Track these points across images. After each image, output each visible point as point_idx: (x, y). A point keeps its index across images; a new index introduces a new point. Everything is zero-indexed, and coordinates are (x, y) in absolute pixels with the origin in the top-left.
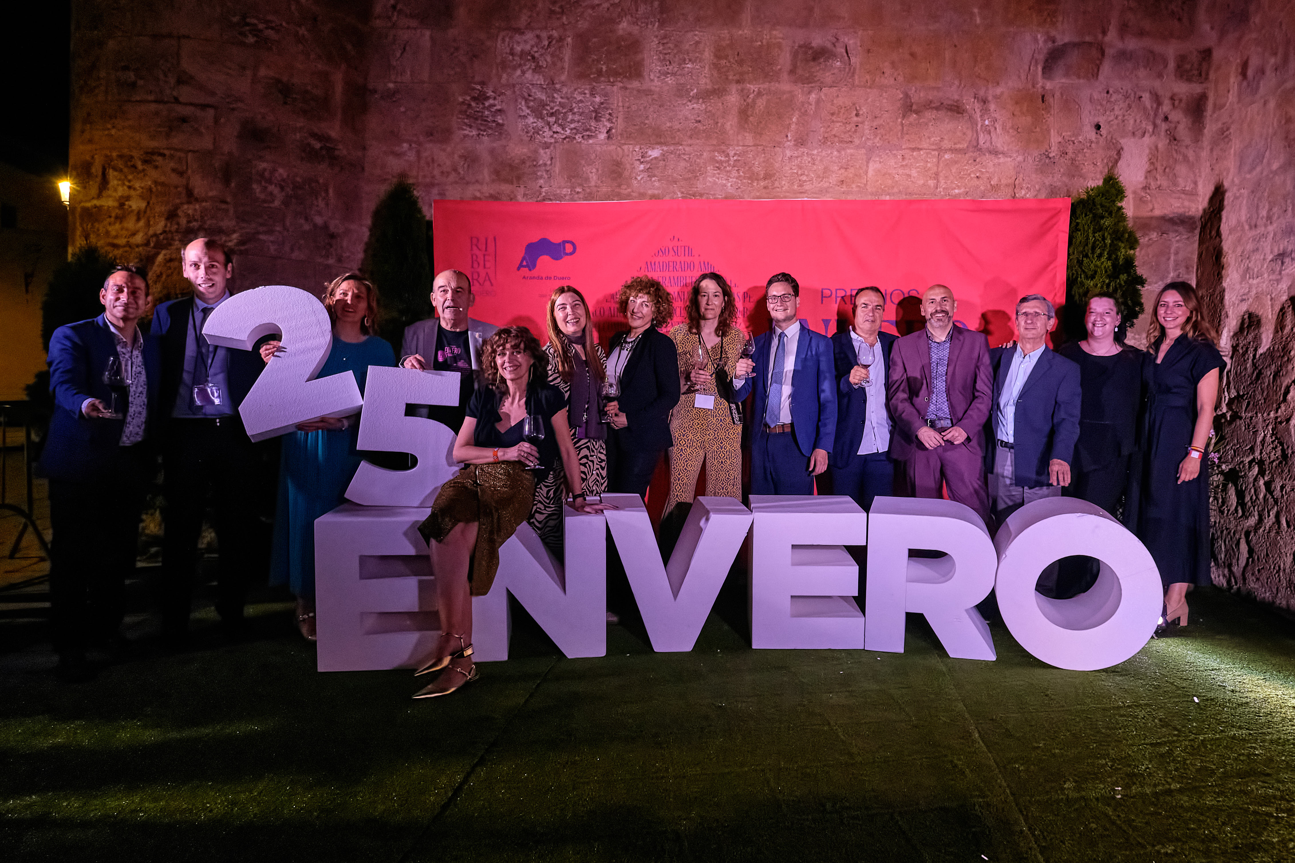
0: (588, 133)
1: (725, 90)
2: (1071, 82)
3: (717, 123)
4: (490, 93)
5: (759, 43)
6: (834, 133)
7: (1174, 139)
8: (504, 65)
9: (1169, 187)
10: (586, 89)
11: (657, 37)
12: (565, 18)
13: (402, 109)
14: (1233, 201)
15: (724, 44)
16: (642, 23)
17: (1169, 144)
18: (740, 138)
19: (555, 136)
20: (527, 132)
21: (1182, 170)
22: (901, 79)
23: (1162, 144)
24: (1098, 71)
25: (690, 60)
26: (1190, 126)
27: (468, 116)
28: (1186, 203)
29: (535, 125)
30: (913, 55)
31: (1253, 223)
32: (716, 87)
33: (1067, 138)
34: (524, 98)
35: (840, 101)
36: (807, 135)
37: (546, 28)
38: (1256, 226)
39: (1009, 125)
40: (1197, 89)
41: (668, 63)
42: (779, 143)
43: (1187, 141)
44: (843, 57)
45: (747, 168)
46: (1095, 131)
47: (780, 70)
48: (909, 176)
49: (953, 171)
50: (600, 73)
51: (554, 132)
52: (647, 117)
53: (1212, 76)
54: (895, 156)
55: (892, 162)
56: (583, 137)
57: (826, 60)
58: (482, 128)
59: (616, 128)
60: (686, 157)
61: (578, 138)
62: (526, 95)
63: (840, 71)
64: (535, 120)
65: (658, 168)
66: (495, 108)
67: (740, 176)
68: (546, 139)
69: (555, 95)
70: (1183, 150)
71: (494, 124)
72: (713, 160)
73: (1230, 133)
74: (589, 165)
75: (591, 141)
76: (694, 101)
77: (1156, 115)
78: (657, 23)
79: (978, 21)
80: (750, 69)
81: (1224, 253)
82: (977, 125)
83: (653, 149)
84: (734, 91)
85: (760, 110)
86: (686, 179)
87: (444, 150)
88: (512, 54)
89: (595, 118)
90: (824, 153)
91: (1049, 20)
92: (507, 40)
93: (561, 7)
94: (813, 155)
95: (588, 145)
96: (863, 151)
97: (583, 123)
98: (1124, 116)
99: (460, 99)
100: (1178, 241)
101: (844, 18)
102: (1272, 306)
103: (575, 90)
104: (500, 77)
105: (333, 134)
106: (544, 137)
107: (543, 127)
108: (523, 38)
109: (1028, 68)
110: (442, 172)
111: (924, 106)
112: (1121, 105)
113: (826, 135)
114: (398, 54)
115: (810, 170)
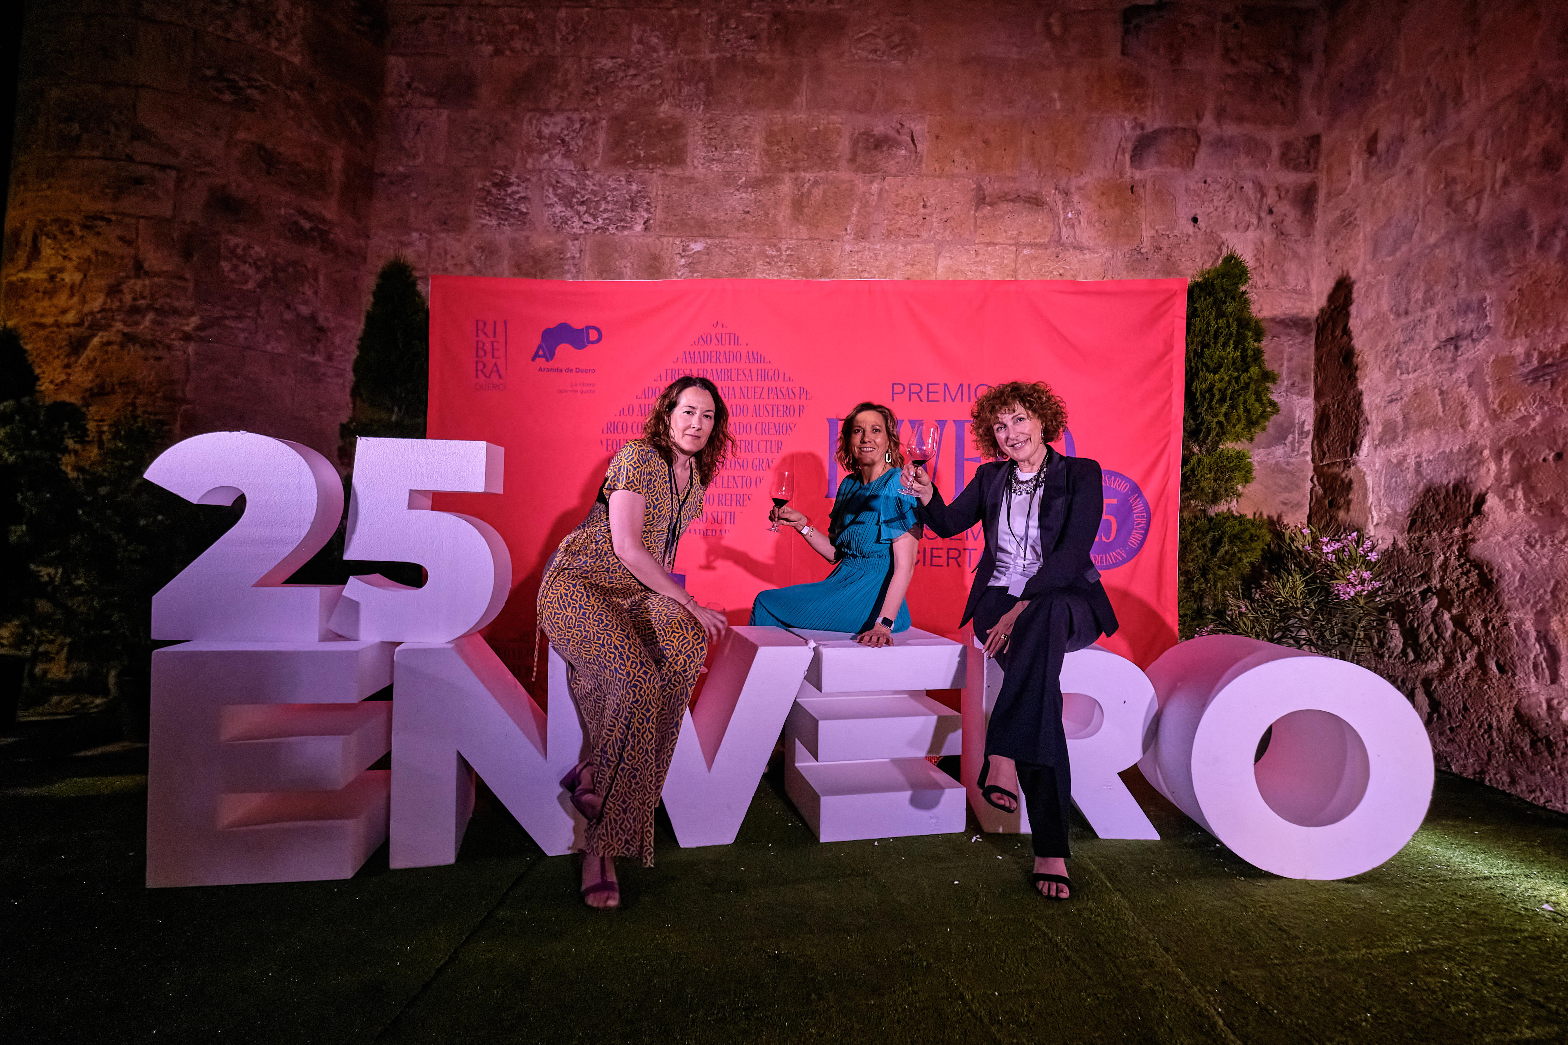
0: (622, 224)
1: (777, 179)
2: (1164, 170)
3: (768, 214)
4: (513, 179)
5: (816, 129)
6: (898, 226)
7: (1281, 233)
8: (530, 148)
9: (1279, 286)
10: (621, 176)
11: (701, 120)
12: (599, 99)
13: (414, 195)
14: (1366, 292)
15: (776, 128)
16: (685, 105)
17: (1276, 238)
18: (794, 230)
19: (586, 226)
20: (554, 222)
21: (1292, 267)
22: (973, 167)
23: (1269, 238)
24: (1194, 159)
25: (738, 146)
26: (1300, 218)
27: (487, 203)
28: (1299, 304)
29: (563, 214)
30: (986, 142)
31: (1402, 310)
32: (768, 175)
33: (1160, 232)
34: (551, 185)
35: (904, 192)
36: (869, 228)
37: (577, 110)
38: (1406, 313)
39: (1095, 217)
40: (1305, 178)
41: (713, 149)
42: (838, 236)
43: (1297, 236)
44: (908, 145)
45: (801, 264)
46: (1192, 224)
47: (839, 157)
48: (983, 271)
49: (1034, 268)
51: (584, 223)
52: (690, 208)
53: (1323, 163)
54: (968, 251)
55: (964, 258)
56: (617, 228)
57: (890, 147)
58: (503, 217)
59: (655, 219)
60: (733, 251)
61: (612, 229)
63: (906, 159)
64: (564, 209)
65: (700, 262)
66: (519, 195)
67: (793, 272)
68: (574, 230)
69: (587, 182)
70: (1292, 245)
71: (517, 213)
72: (763, 253)
73: (1355, 219)
74: (622, 258)
75: (626, 233)
76: (742, 190)
77: (1260, 207)
78: (702, 106)
79: (1058, 106)
80: (805, 156)
81: (1357, 352)
82: (1059, 219)
83: (695, 242)
84: (787, 179)
85: (816, 201)
87: (459, 240)
88: (540, 136)
89: (631, 208)
90: (887, 248)
91: (1136, 105)
92: (534, 122)
93: (597, 88)
94: (875, 250)
95: (623, 237)
96: (932, 245)
97: (617, 213)
98: (1224, 208)
99: (480, 185)
100: (1291, 346)
101: (909, 102)
102: (1443, 401)
103: (609, 177)
104: (525, 161)
105: (329, 216)
106: (573, 228)
107: (572, 217)
108: (553, 120)
109: (1114, 157)
110: (456, 265)
111: (999, 198)
112: (1221, 197)
113: (890, 228)
114: (411, 135)
115: (872, 266)
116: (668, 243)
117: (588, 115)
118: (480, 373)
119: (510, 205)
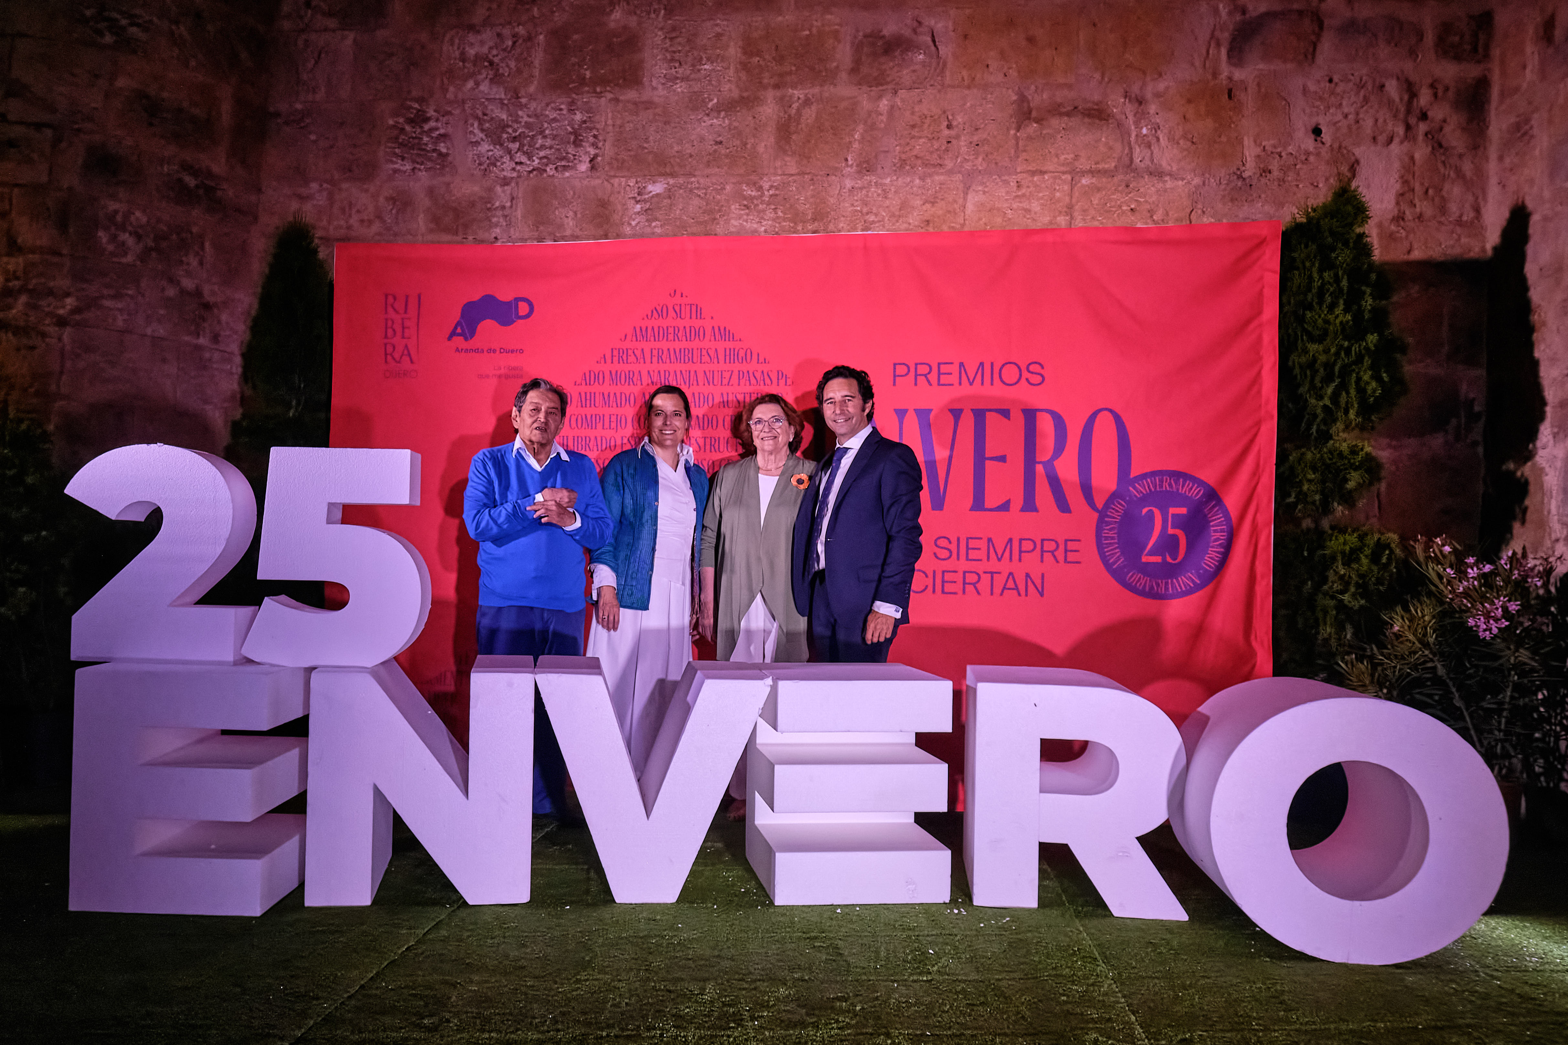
0: (563, 163)
1: (757, 98)
2: (1272, 67)
3: (746, 144)
4: (431, 113)
5: (807, 32)
6: (914, 154)
7: (1438, 146)
8: (451, 74)
9: (1434, 217)
10: (562, 103)
11: (662, 29)
12: (536, 9)
13: (313, 137)
14: (1544, 226)
15: (755, 35)
16: (642, 11)
17: (1431, 153)
18: (778, 164)
19: (518, 168)
20: (480, 164)
21: (1455, 191)
22: (1013, 73)
23: (1421, 152)
24: (1314, 51)
25: (708, 59)
26: (1465, 124)
27: (401, 144)
28: (1464, 240)
29: (490, 153)
30: (1031, 40)
32: (745, 94)
33: (1269, 149)
34: (477, 118)
35: (922, 108)
36: (876, 157)
37: (510, 23)
39: (1179, 132)
40: (1472, 71)
41: (677, 65)
42: (836, 169)
43: (1461, 149)
44: (929, 47)
45: (788, 206)
46: (1313, 136)
47: (837, 67)
48: (1028, 211)
49: (1095, 202)
50: (582, 81)
51: (517, 163)
52: (647, 140)
53: (1495, 50)
54: (1006, 182)
55: (1002, 192)
56: (556, 168)
57: (905, 51)
58: (419, 160)
59: (603, 155)
60: (701, 193)
61: (550, 170)
62: (480, 114)
63: (924, 66)
64: (492, 148)
65: (660, 208)
66: (438, 133)
67: (778, 217)
68: (505, 173)
69: (520, 113)
70: (1455, 161)
71: (434, 155)
73: (1531, 128)
74: (563, 207)
75: (567, 174)
76: (713, 114)
78: (663, 12)
80: (794, 68)
81: (1534, 306)
82: (1130, 136)
83: (654, 182)
84: (770, 98)
85: (807, 125)
86: (700, 223)
87: (367, 191)
88: (463, 58)
89: (574, 142)
90: (900, 182)
92: (457, 41)
94: (885, 184)
95: (564, 178)
96: (959, 177)
97: (559, 150)
98: (1357, 114)
99: (391, 122)
100: (1453, 298)
103: (547, 105)
104: (445, 90)
105: (216, 169)
106: (503, 170)
107: (502, 157)
108: (479, 37)
109: (1204, 52)
110: (362, 221)
111: (1049, 111)
112: (1353, 99)
113: (904, 156)
114: (310, 65)
115: (880, 206)
116: (620, 185)
117: (521, 30)
118: (389, 357)
119: (426, 144)
